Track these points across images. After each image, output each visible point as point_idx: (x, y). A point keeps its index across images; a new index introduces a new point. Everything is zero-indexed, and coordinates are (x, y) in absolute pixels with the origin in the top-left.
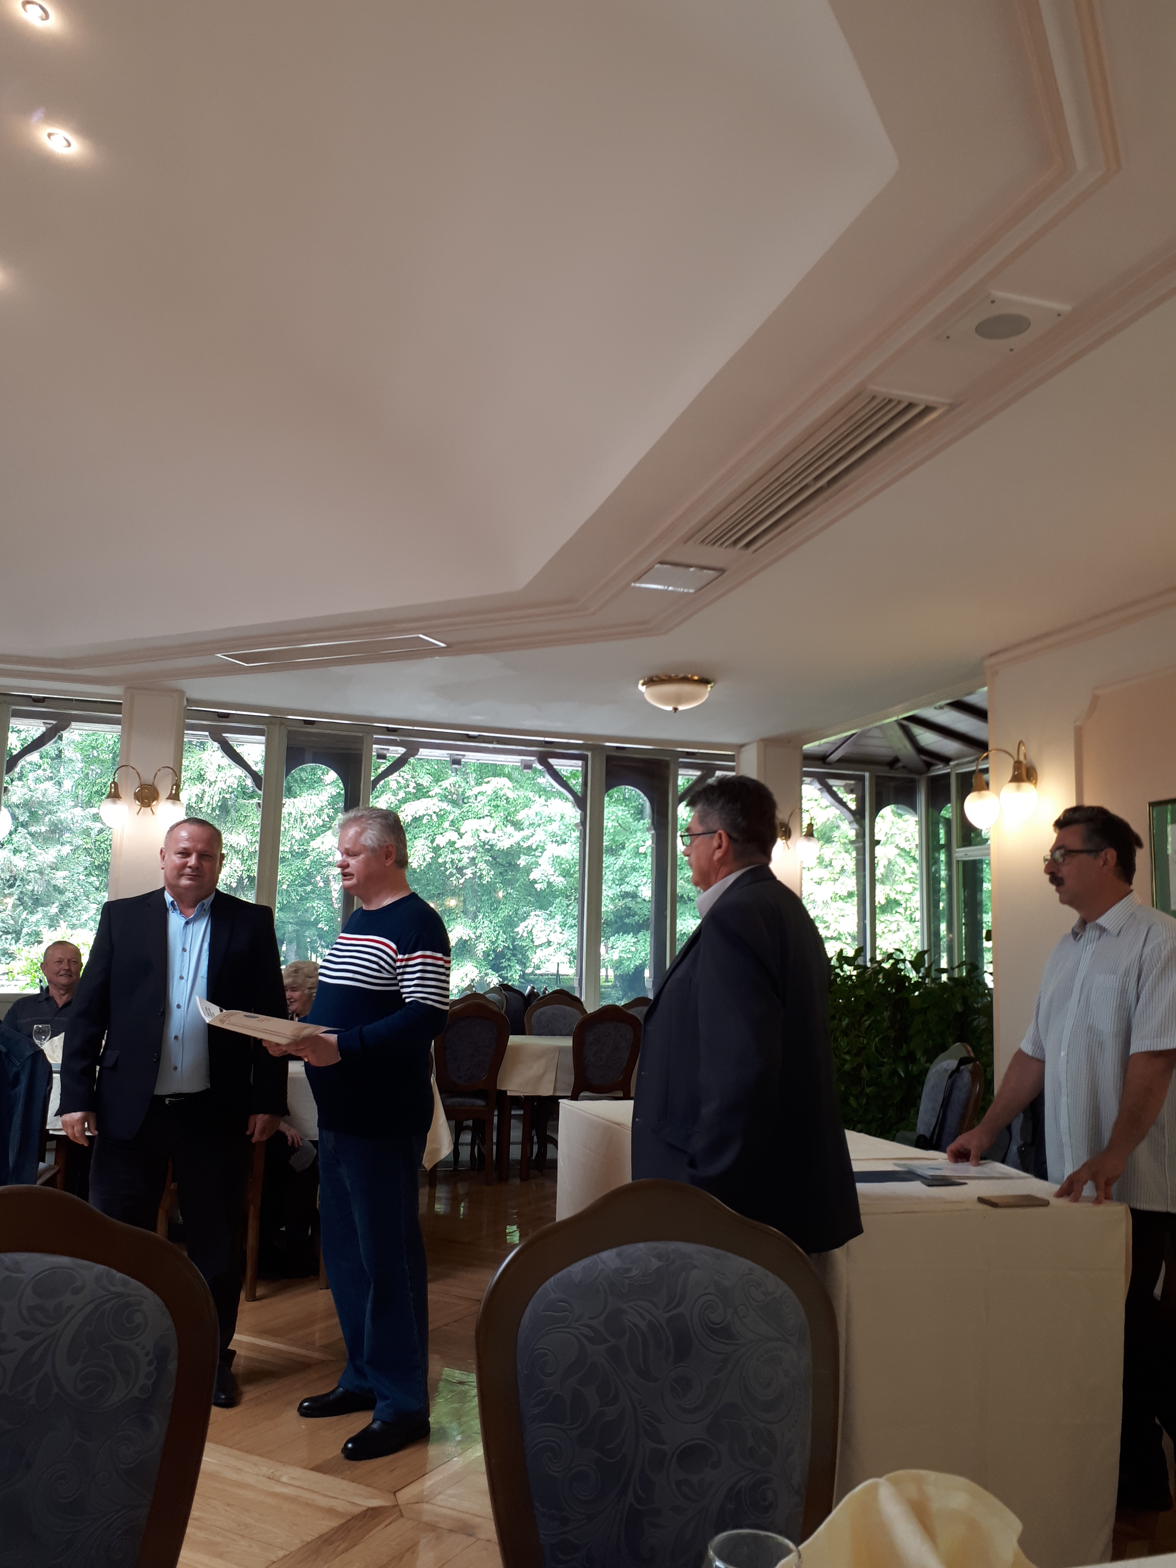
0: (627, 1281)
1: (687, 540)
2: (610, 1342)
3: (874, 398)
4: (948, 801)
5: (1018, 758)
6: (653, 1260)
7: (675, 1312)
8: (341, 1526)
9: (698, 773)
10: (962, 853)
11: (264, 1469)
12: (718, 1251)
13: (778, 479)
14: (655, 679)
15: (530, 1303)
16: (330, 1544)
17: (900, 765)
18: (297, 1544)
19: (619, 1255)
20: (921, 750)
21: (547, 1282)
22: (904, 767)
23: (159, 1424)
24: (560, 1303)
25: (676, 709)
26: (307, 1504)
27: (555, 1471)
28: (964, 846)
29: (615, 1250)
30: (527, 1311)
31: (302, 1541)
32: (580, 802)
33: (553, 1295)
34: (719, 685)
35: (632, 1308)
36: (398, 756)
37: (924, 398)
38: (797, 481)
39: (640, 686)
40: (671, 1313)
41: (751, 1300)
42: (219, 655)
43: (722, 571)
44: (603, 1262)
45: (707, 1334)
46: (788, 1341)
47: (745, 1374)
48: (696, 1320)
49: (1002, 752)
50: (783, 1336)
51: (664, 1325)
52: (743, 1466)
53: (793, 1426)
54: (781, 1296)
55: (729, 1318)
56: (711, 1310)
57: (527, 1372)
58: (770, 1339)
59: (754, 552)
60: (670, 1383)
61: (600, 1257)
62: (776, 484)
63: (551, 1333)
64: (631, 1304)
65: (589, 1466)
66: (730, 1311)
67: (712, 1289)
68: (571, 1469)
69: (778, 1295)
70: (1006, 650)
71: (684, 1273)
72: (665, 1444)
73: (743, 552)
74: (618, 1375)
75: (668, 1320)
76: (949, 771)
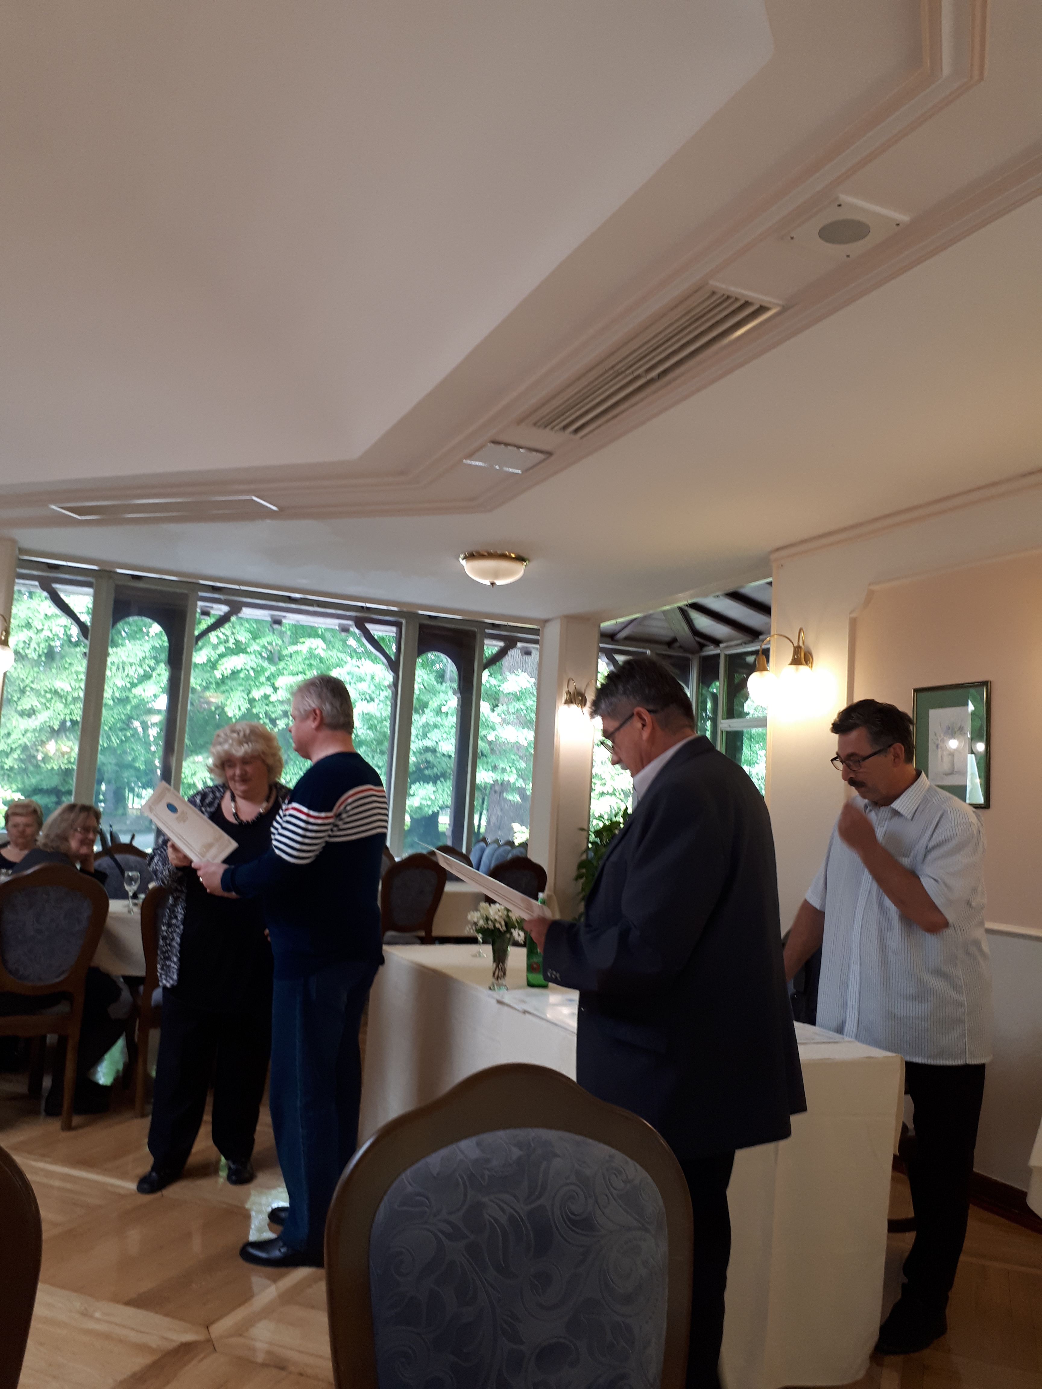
0: (487, 1173)
1: (520, 421)
2: (469, 1238)
3: (714, 293)
4: (717, 678)
5: (798, 644)
6: (514, 1149)
7: (536, 1204)
8: (154, 1363)
9: (502, 644)
10: (725, 725)
11: (78, 1305)
12: (578, 1138)
13: (613, 367)
14: (475, 554)
15: (386, 1198)
16: (145, 1382)
17: (677, 644)
19: (479, 1144)
20: (695, 633)
21: (403, 1176)
22: (680, 647)
24: (418, 1198)
25: (493, 584)
26: (119, 1341)
27: (409, 1378)
28: (728, 718)
29: (474, 1139)
30: (382, 1206)
32: (393, 665)
33: (410, 1189)
34: (533, 565)
35: (494, 1202)
36: (222, 614)
37: (758, 297)
38: (630, 370)
39: (460, 560)
40: (533, 1206)
41: (612, 1190)
42: (53, 507)
43: (549, 454)
44: (462, 1152)
45: (568, 1227)
46: (647, 1230)
47: (604, 1267)
48: (557, 1212)
49: (783, 637)
50: (642, 1224)
51: (525, 1220)
52: (601, 1363)
53: (651, 1318)
54: (641, 1182)
55: (590, 1209)
56: (572, 1200)
57: (380, 1273)
58: (629, 1229)
59: (582, 438)
60: (530, 1280)
61: (459, 1147)
62: (611, 372)
63: (407, 1230)
64: (492, 1197)
65: (444, 1372)
66: (591, 1201)
67: (573, 1179)
68: (426, 1375)
69: (637, 1182)
70: (791, 546)
71: (545, 1162)
72: (523, 1344)
73: (571, 437)
74: (477, 1274)
75: (530, 1214)
76: (719, 651)
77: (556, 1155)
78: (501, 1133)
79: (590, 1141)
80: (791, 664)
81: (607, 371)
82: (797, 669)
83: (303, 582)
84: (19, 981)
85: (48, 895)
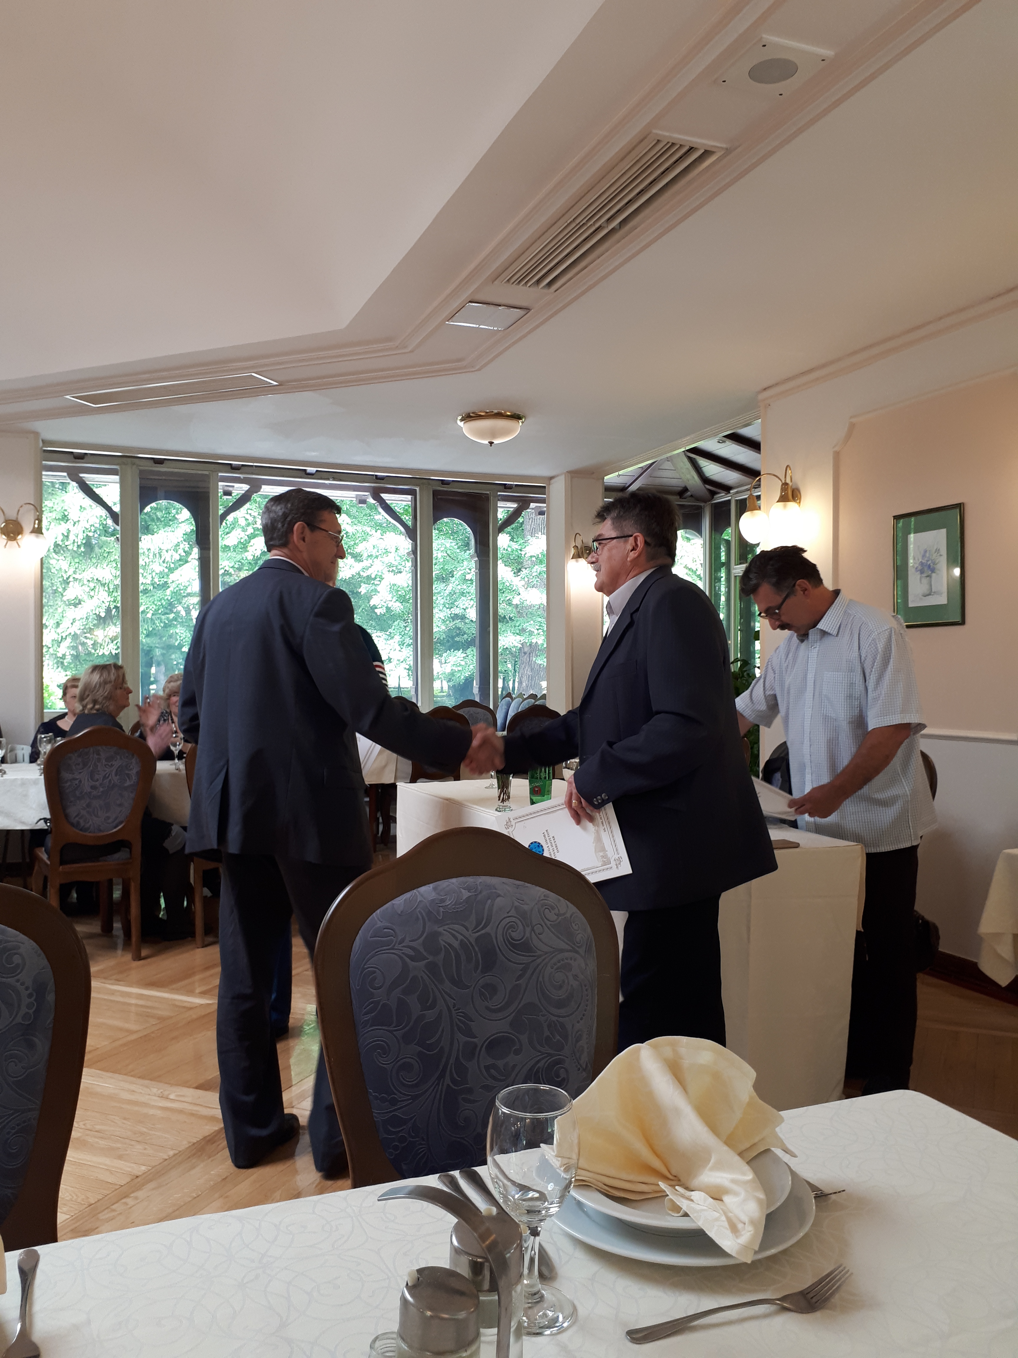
0: (442, 909)
1: (493, 280)
2: (428, 959)
3: (659, 140)
4: (729, 525)
5: (785, 480)
6: (463, 891)
7: (483, 932)
9: (514, 506)
11: (155, 1090)
12: (519, 884)
13: (575, 218)
14: (471, 415)
15: (360, 931)
17: (688, 494)
18: (184, 1145)
19: (435, 889)
20: (706, 480)
21: (374, 914)
22: (692, 496)
23: (42, 1045)
24: (385, 930)
25: (491, 443)
26: (192, 1115)
27: (387, 1064)
29: (431, 885)
30: (358, 938)
31: (189, 1142)
32: (411, 533)
33: (379, 924)
34: (529, 421)
35: (447, 931)
36: (244, 492)
37: (703, 142)
38: (591, 222)
39: (459, 422)
40: (479, 933)
41: (545, 920)
42: (68, 397)
43: (528, 309)
44: (422, 896)
46: (577, 952)
47: (541, 979)
48: (500, 938)
49: (769, 475)
50: (572, 947)
51: (474, 944)
52: (540, 1052)
53: (581, 1019)
54: (571, 916)
55: (527, 935)
56: (513, 929)
57: (358, 988)
58: (562, 951)
59: (556, 291)
60: (479, 989)
61: (418, 892)
62: (573, 225)
63: (378, 955)
64: (446, 927)
65: (412, 1058)
66: (528, 930)
67: (513, 913)
68: (399, 1061)
69: (568, 915)
70: (777, 384)
71: (489, 901)
72: (476, 1037)
73: (546, 291)
74: (435, 985)
75: (477, 939)
76: (730, 498)
77: (499, 896)
78: (454, 880)
79: (527, 884)
80: (777, 502)
81: (570, 223)
82: (785, 506)
84: (81, 832)
85: (99, 754)
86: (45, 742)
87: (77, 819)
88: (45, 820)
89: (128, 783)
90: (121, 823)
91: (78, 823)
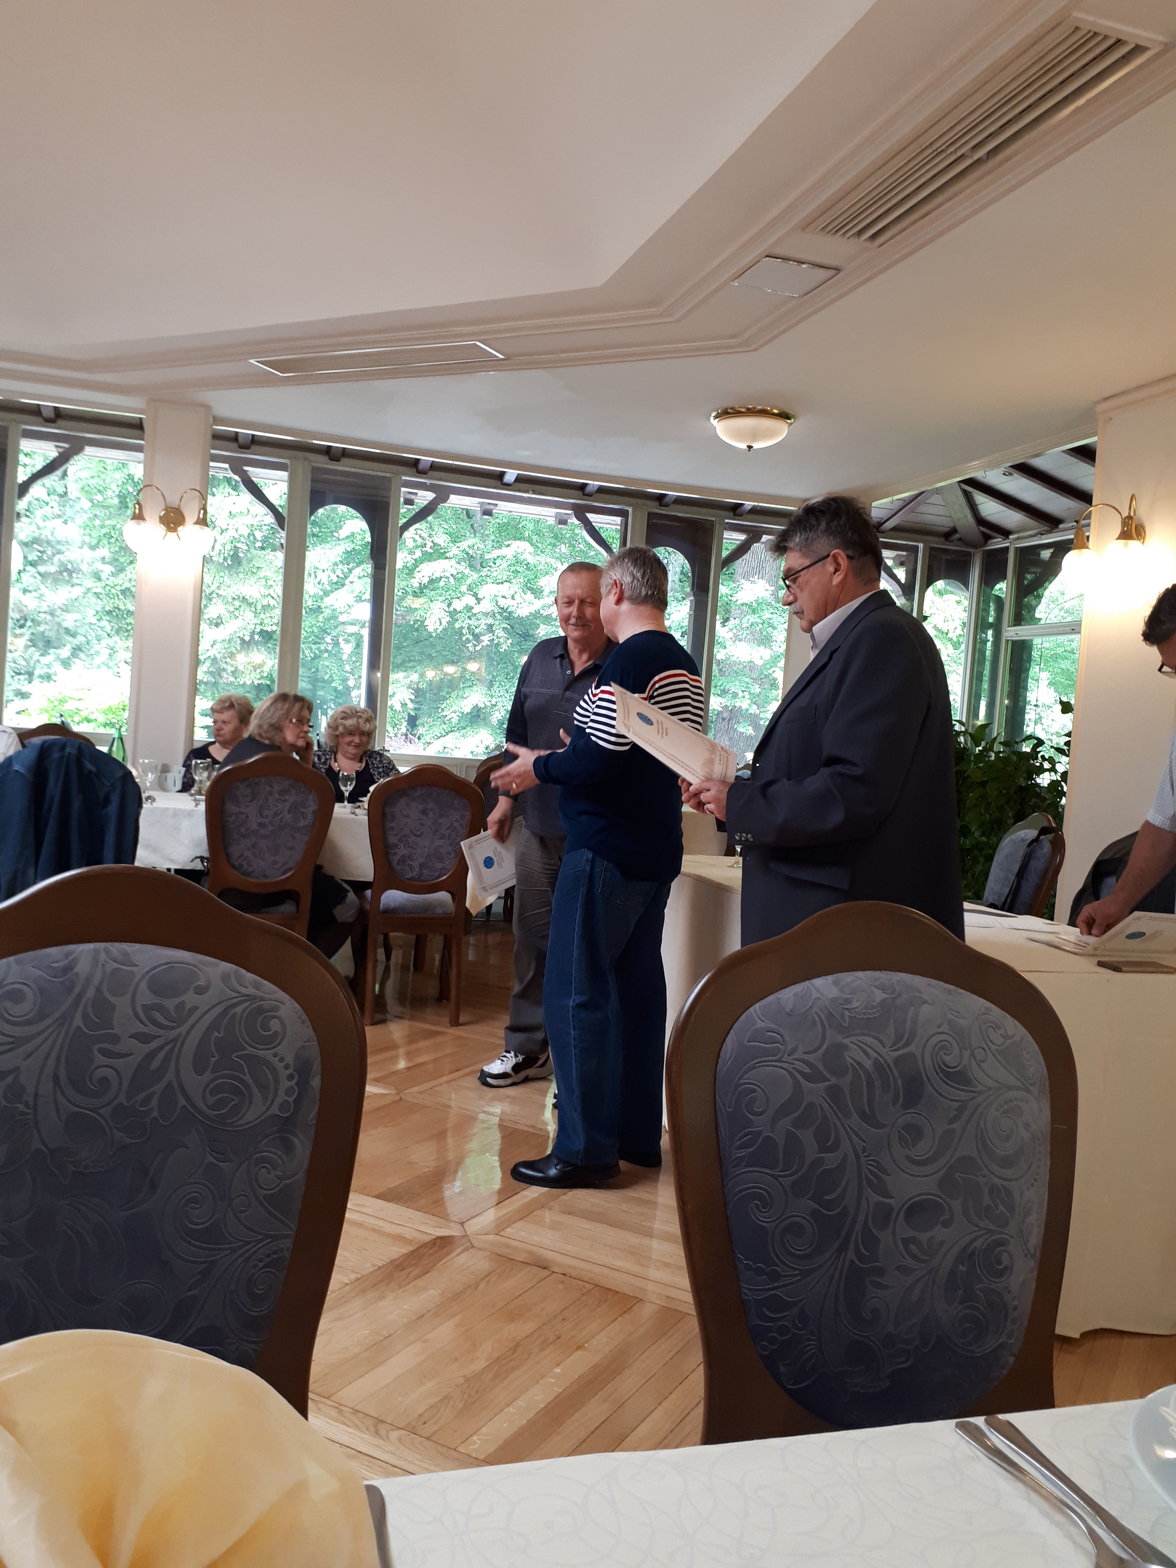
0: (847, 1013)
1: (805, 226)
2: (830, 1081)
3: (1077, 28)
4: (1003, 577)
5: (1128, 515)
6: (875, 990)
7: (905, 1050)
8: (413, 1252)
9: (742, 537)
10: (1011, 633)
12: (952, 987)
13: (931, 144)
14: (729, 411)
15: (732, 1032)
16: (403, 1270)
17: (957, 536)
19: (835, 983)
20: (980, 521)
21: (751, 1009)
22: (960, 539)
23: (303, 1147)
24: (770, 1034)
25: (750, 447)
26: (375, 1230)
27: (767, 1222)
28: (1015, 625)
29: (830, 978)
30: (729, 1040)
33: (760, 1024)
34: (799, 423)
35: (855, 1044)
36: (427, 502)
37: (1134, 33)
38: (952, 149)
39: (711, 419)
40: (900, 1052)
41: (989, 1042)
42: (251, 361)
43: (838, 270)
44: (818, 991)
45: (941, 1079)
46: (1028, 1091)
47: (982, 1125)
48: (928, 1061)
49: (1108, 507)
50: (1024, 1085)
51: (892, 1066)
52: (977, 1226)
53: (1033, 1185)
54: (1022, 1040)
55: (965, 1061)
56: (945, 1051)
57: (729, 1110)
58: (1010, 1088)
59: (880, 246)
60: (899, 1131)
61: (812, 985)
62: (929, 151)
63: (759, 1067)
64: (854, 1039)
65: (804, 1218)
66: (966, 1054)
67: (945, 1028)
68: (783, 1220)
69: (1017, 1039)
70: (1124, 393)
71: (912, 1008)
72: (891, 1197)
73: (868, 244)
74: (840, 1119)
75: (897, 1060)
76: (1008, 544)
77: (925, 1002)
78: (860, 974)
79: (962, 991)
80: (1118, 539)
81: (923, 150)
83: (524, 455)
84: (243, 877)
85: (271, 786)
86: (202, 768)
87: (240, 860)
88: (202, 859)
89: (302, 823)
90: (290, 869)
91: (241, 866)
